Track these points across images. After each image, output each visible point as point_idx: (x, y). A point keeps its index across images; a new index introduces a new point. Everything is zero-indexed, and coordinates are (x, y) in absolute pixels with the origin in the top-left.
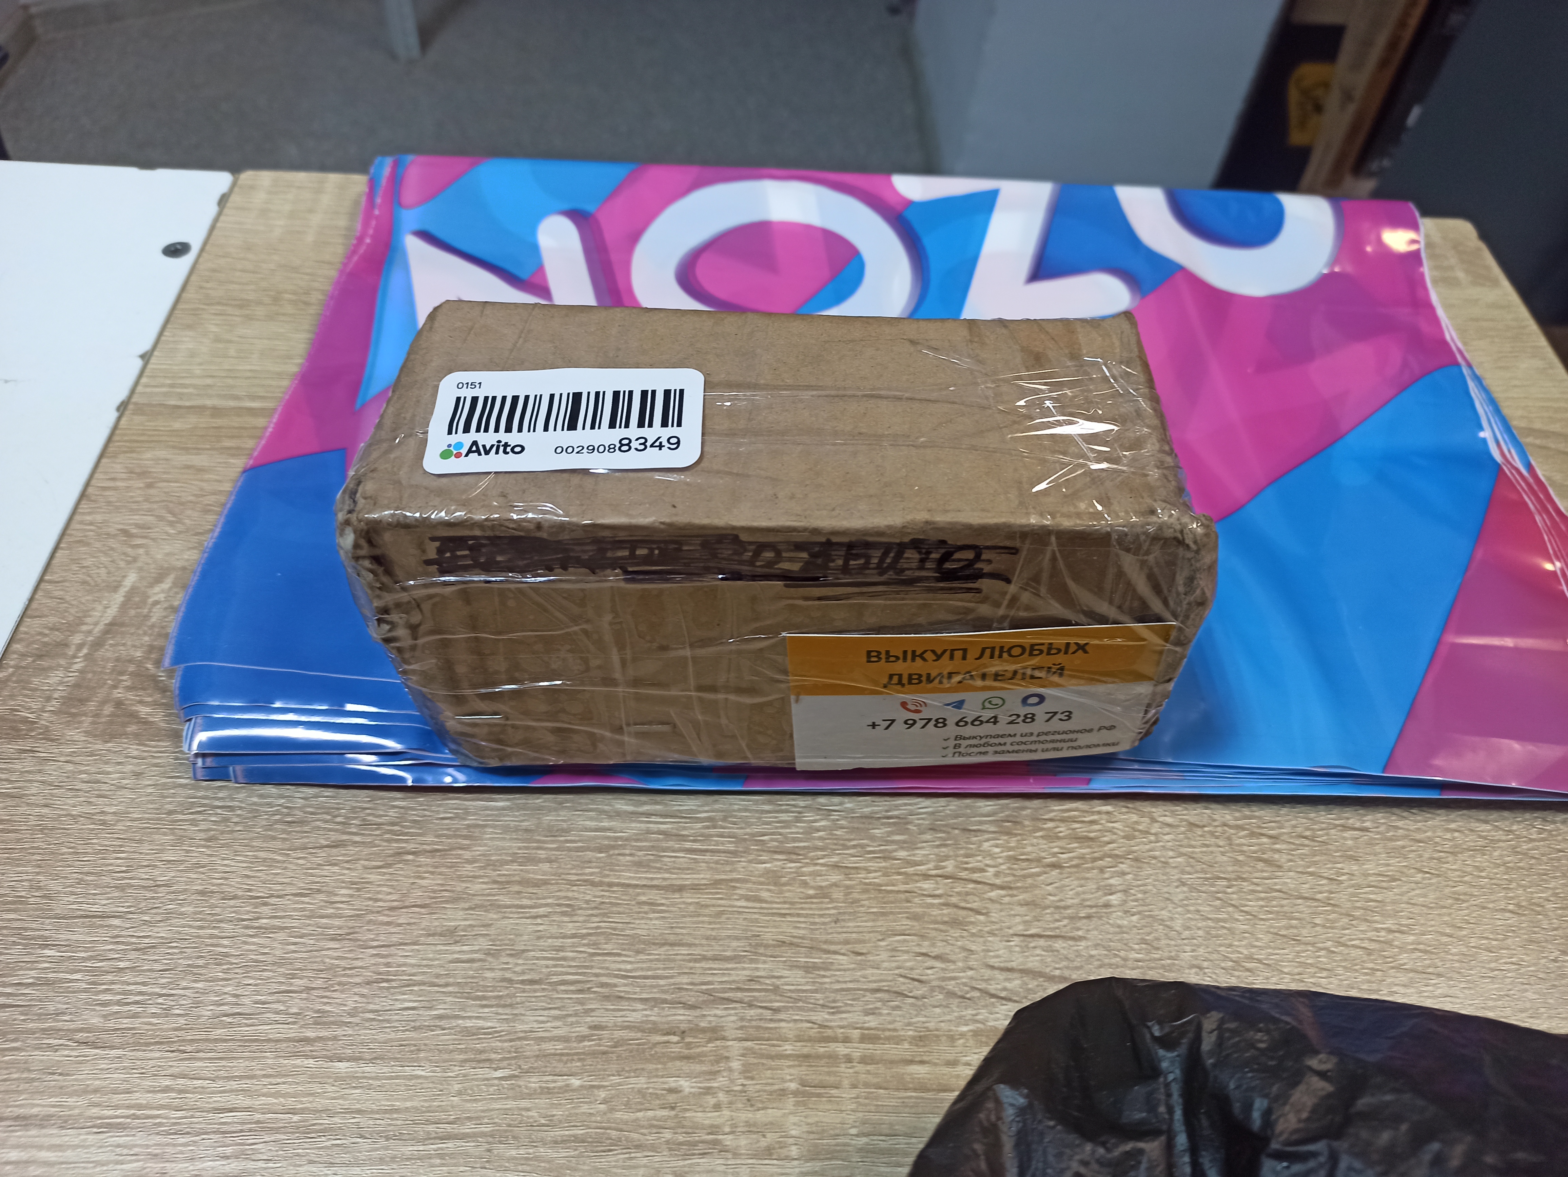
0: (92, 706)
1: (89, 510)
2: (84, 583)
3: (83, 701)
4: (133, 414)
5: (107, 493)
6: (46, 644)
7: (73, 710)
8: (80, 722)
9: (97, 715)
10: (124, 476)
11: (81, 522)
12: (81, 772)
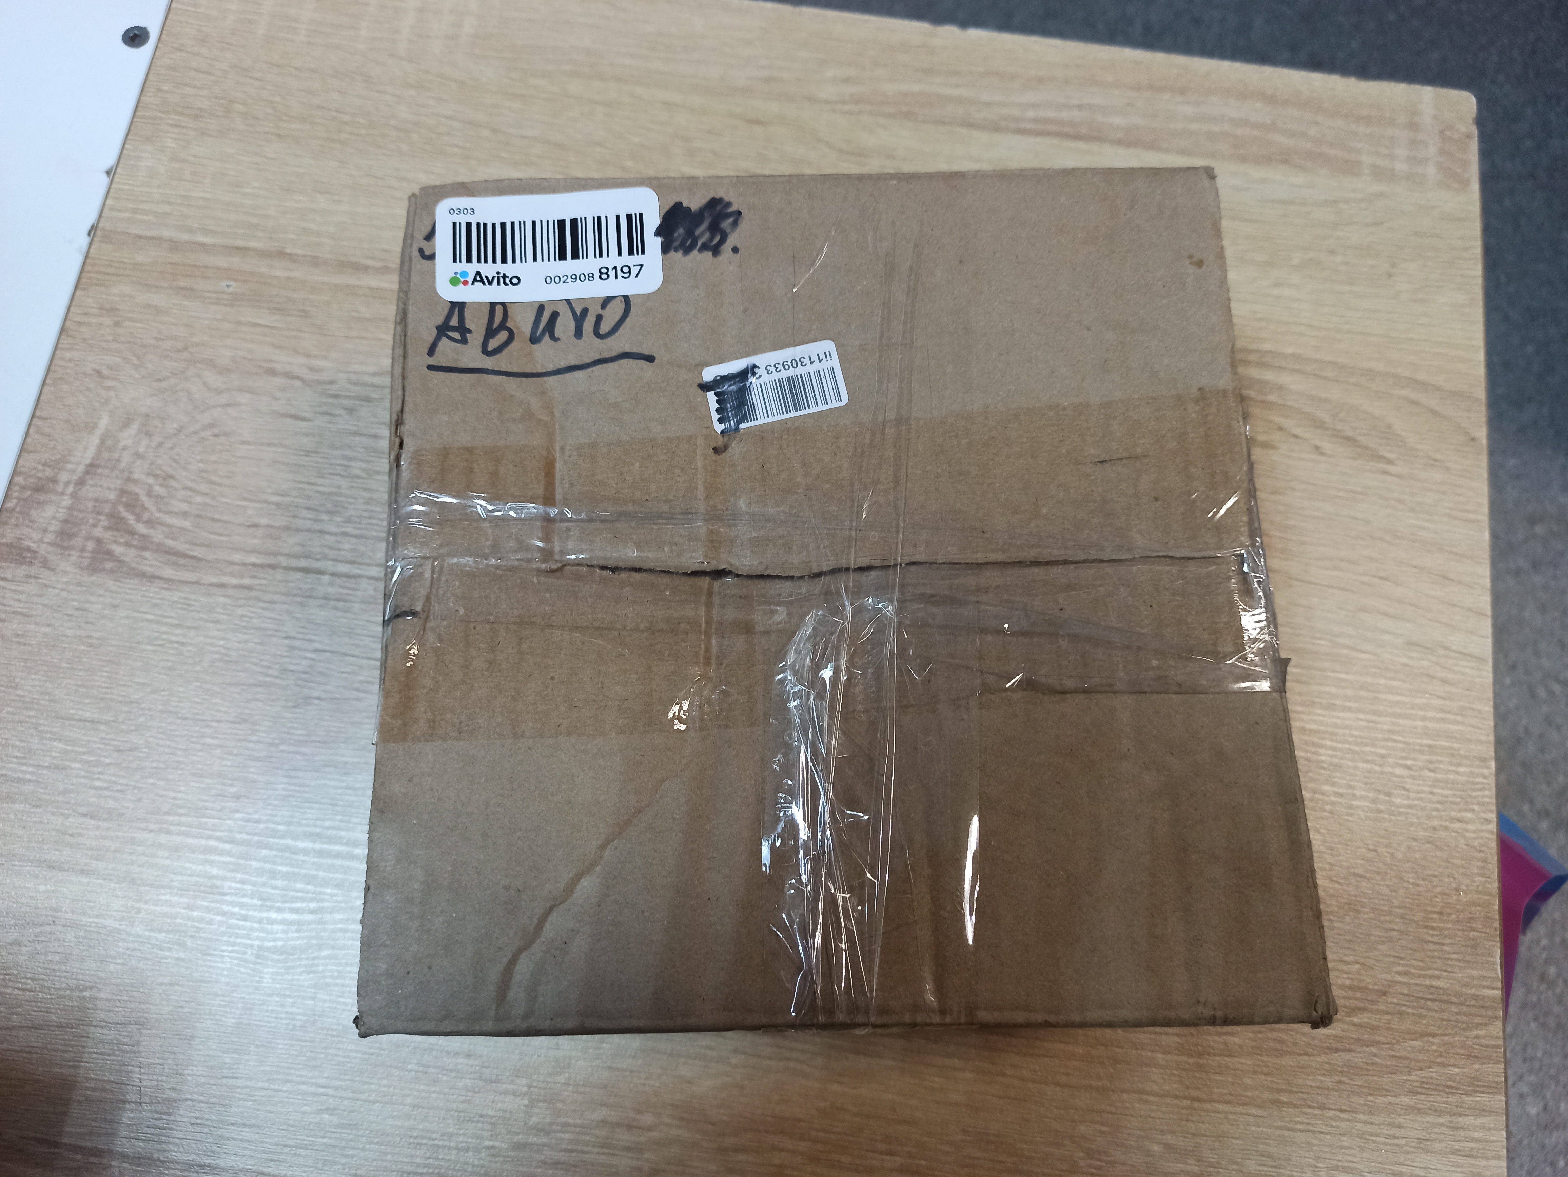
0: (78, 541)
1: (67, 346)
2: (67, 421)
3: (71, 536)
4: (102, 242)
5: (83, 329)
6: (40, 479)
7: (65, 544)
8: (69, 555)
9: (83, 550)
10: (96, 311)
11: (62, 359)
12: (73, 600)
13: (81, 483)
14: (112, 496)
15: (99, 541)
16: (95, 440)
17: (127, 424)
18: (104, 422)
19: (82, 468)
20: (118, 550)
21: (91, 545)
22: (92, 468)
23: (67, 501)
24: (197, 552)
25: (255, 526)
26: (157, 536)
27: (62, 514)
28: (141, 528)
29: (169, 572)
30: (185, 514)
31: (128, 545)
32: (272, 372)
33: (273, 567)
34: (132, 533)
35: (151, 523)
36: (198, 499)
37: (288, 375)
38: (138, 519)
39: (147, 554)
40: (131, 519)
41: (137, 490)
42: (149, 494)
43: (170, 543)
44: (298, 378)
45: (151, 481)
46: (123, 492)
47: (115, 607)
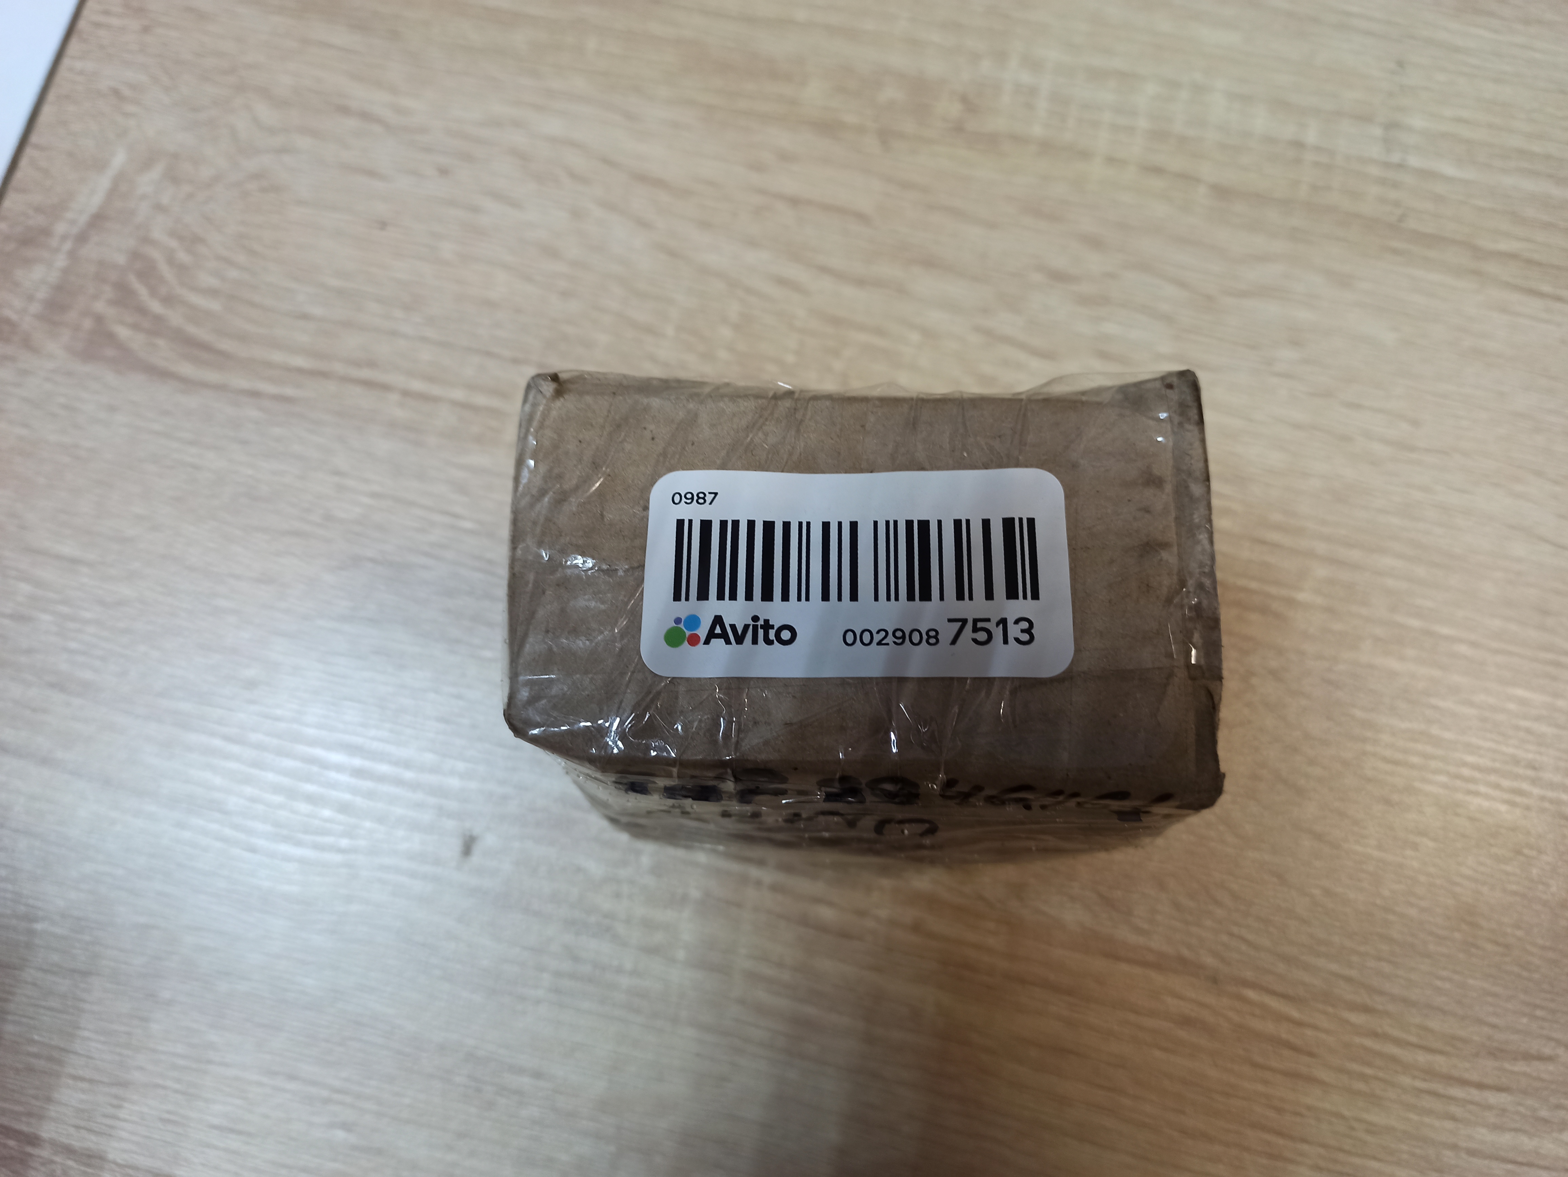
13: (82, 238)
14: (121, 259)
15: (99, 319)
16: (104, 182)
17: (147, 164)
18: (119, 159)
19: (83, 219)
20: (123, 332)
21: (88, 324)
22: (98, 220)
23: (61, 261)
24: (226, 345)
25: (305, 317)
26: (175, 318)
27: (54, 277)
28: (156, 307)
29: (187, 369)
30: (213, 293)
31: (135, 327)
32: (344, 110)
33: (324, 375)
34: (142, 311)
35: (169, 300)
36: (233, 274)
37: (366, 116)
38: (153, 293)
39: (161, 342)
40: (143, 292)
41: (156, 254)
42: (171, 261)
43: (192, 330)
44: (378, 120)
45: (173, 244)
46: (135, 255)
47: (112, 409)
